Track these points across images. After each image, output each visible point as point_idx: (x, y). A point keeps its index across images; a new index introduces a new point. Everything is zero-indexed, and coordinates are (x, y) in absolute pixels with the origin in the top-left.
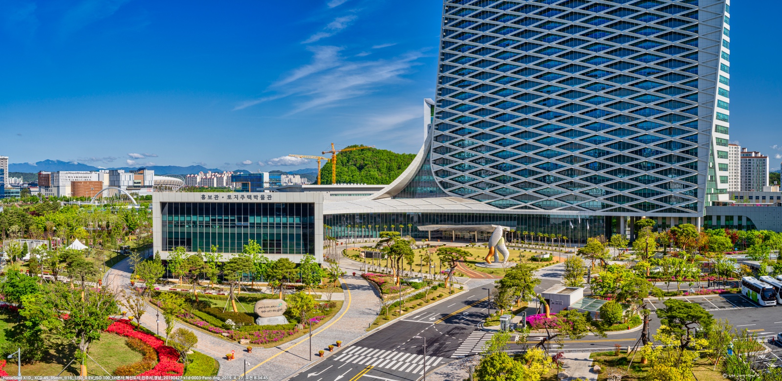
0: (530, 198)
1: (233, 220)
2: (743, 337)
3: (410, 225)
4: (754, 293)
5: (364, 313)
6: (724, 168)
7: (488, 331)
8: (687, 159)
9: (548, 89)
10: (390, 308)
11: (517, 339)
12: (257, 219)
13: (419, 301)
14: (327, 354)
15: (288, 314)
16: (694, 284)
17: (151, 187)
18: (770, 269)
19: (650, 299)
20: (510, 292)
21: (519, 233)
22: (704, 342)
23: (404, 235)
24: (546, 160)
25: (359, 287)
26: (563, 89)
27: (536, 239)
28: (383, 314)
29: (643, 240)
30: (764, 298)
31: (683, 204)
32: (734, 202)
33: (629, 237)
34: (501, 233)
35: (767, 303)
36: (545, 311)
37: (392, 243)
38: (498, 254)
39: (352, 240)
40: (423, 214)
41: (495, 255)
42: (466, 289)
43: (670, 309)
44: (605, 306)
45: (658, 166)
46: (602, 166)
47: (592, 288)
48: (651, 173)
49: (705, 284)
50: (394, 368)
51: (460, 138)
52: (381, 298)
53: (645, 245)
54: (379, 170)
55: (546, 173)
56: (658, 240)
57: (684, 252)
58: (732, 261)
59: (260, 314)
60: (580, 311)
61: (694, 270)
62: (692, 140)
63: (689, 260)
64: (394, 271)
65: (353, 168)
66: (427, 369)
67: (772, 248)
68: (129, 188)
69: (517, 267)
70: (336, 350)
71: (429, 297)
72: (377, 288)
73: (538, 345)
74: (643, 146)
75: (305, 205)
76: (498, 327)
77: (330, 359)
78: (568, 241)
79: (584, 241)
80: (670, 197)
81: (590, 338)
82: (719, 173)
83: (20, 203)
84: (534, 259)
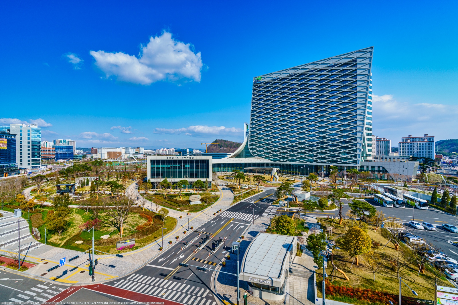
0: (285, 158)
3: (241, 167)
6: (370, 145)
8: (352, 142)
9: (292, 118)
10: (237, 197)
17: (142, 154)
21: (281, 171)
24: (291, 144)
25: (225, 189)
26: (298, 117)
27: (288, 173)
28: (235, 199)
31: (350, 161)
32: (375, 160)
34: (275, 171)
37: (237, 174)
38: (274, 178)
39: (221, 172)
40: (246, 163)
42: (264, 191)
45: (338, 145)
46: (314, 146)
48: (335, 148)
51: (259, 136)
52: (233, 193)
55: (291, 148)
62: (354, 134)
64: (237, 184)
68: (133, 154)
71: (251, 194)
72: (232, 189)
78: (300, 174)
80: (344, 158)
82: (367, 148)
84: (288, 180)
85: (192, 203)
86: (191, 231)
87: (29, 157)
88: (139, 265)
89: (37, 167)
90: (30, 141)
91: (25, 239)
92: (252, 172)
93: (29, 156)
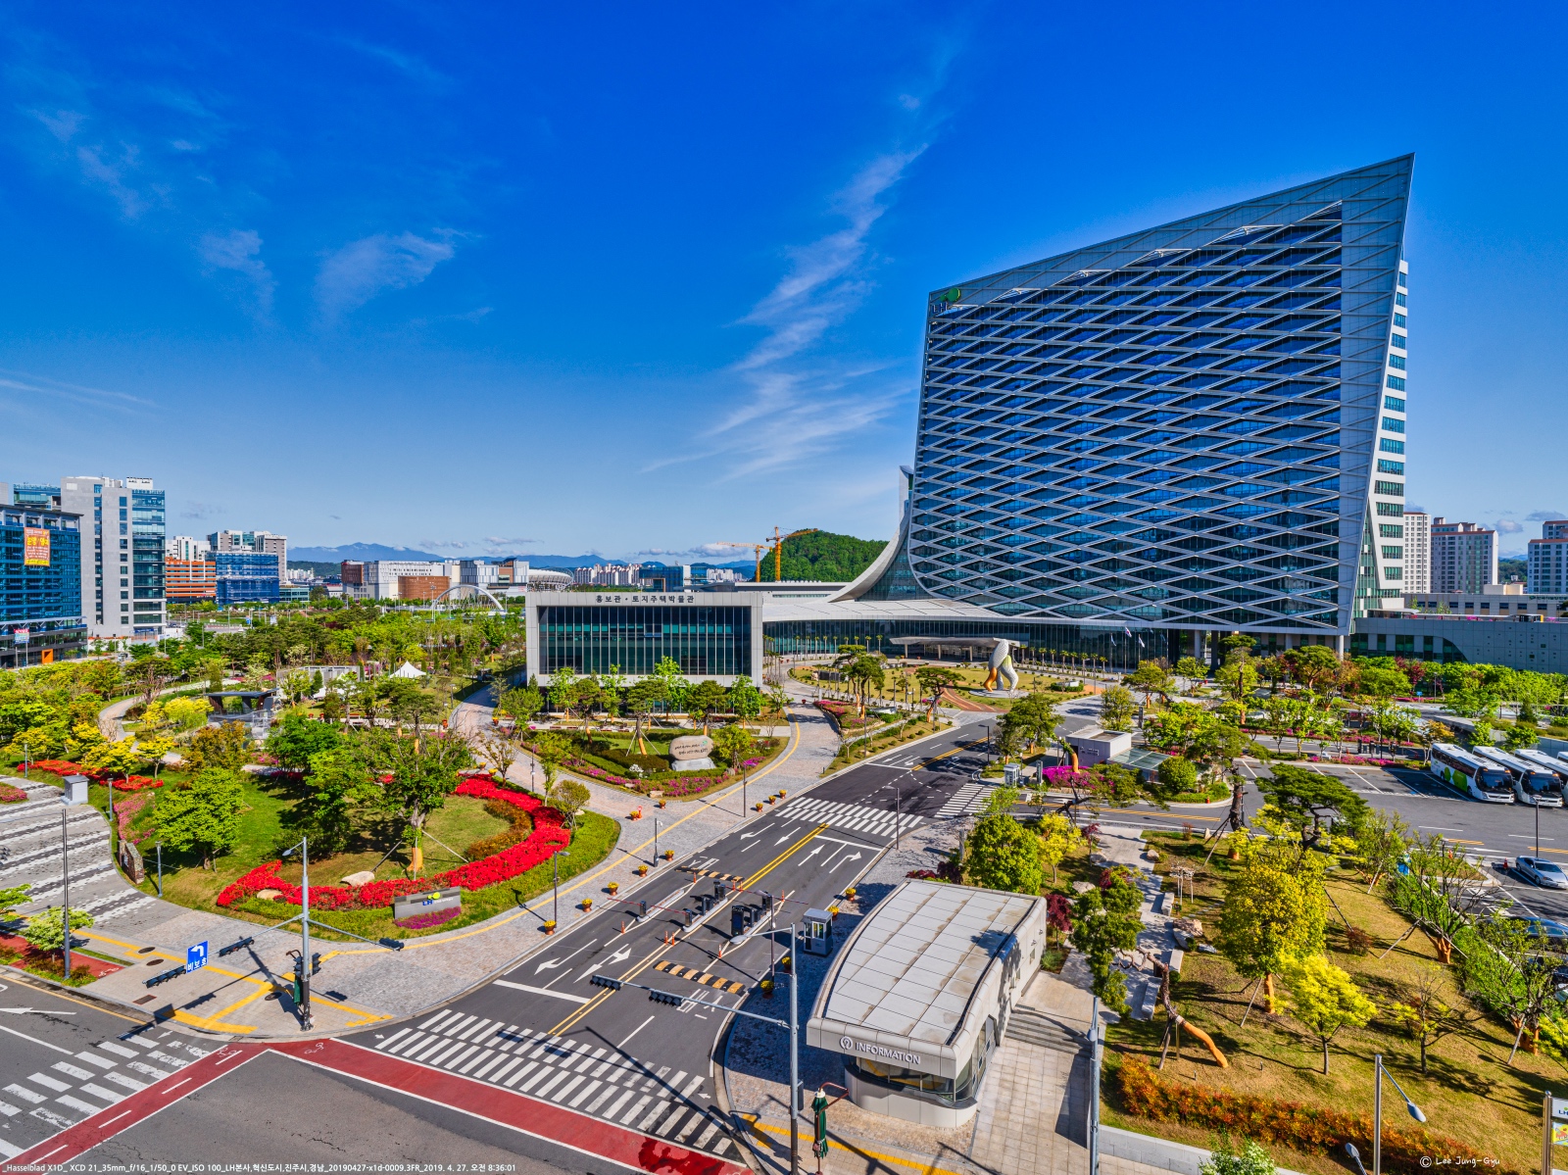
0: (1050, 601)
1: (641, 630)
2: (1431, 846)
3: (879, 637)
4: (1460, 775)
5: (816, 754)
6: (1393, 553)
7: (987, 784)
8: (1318, 540)
9: (1077, 446)
10: (852, 748)
11: (1029, 798)
12: (672, 629)
13: (891, 739)
14: (767, 808)
15: (715, 755)
16: (1330, 744)
17: (523, 584)
18: (1498, 736)
19: (1246, 760)
20: (1019, 731)
21: (1033, 650)
22: (1350, 843)
23: (872, 650)
24: (1074, 547)
25: (811, 719)
26: (1100, 443)
27: (1058, 659)
28: (842, 755)
29: (1234, 667)
30: (1483, 786)
31: (1310, 614)
32: (1416, 612)
33: (1208, 662)
34: (1007, 650)
35: (1489, 796)
36: (1071, 763)
37: (855, 660)
38: (1002, 679)
39: (802, 656)
40: (897, 622)
41: (997, 679)
42: (957, 725)
43: (1282, 780)
44: (1167, 763)
45: (1261, 553)
46: (1162, 555)
47: (1145, 735)
48: (1250, 563)
49: (1353, 746)
50: (856, 828)
51: (950, 518)
52: (839, 733)
53: (1237, 675)
54: (839, 562)
55: (1074, 566)
56: (1260, 670)
57: (1311, 692)
58: (1414, 715)
59: (677, 755)
60: (1125, 766)
61: (1330, 721)
62: (1329, 509)
63: (1320, 705)
64: (858, 699)
65: (804, 559)
66: (901, 830)
67: (1505, 697)
68: (491, 586)
69: (1029, 697)
70: (779, 802)
71: (904, 734)
72: (834, 719)
73: (1059, 811)
74: (1235, 522)
75: (738, 609)
76: (1001, 780)
77: (772, 814)
78: (1107, 665)
79: (1133, 665)
80: (1285, 601)
81: (1142, 808)
82: (1382, 563)
83: (308, 610)
84: (1055, 688)
85: (681, 767)
86: (663, 867)
87: (124, 595)
88: (469, 979)
89: (152, 629)
90: (129, 538)
91: (95, 878)
92: (923, 656)
93: (124, 589)
